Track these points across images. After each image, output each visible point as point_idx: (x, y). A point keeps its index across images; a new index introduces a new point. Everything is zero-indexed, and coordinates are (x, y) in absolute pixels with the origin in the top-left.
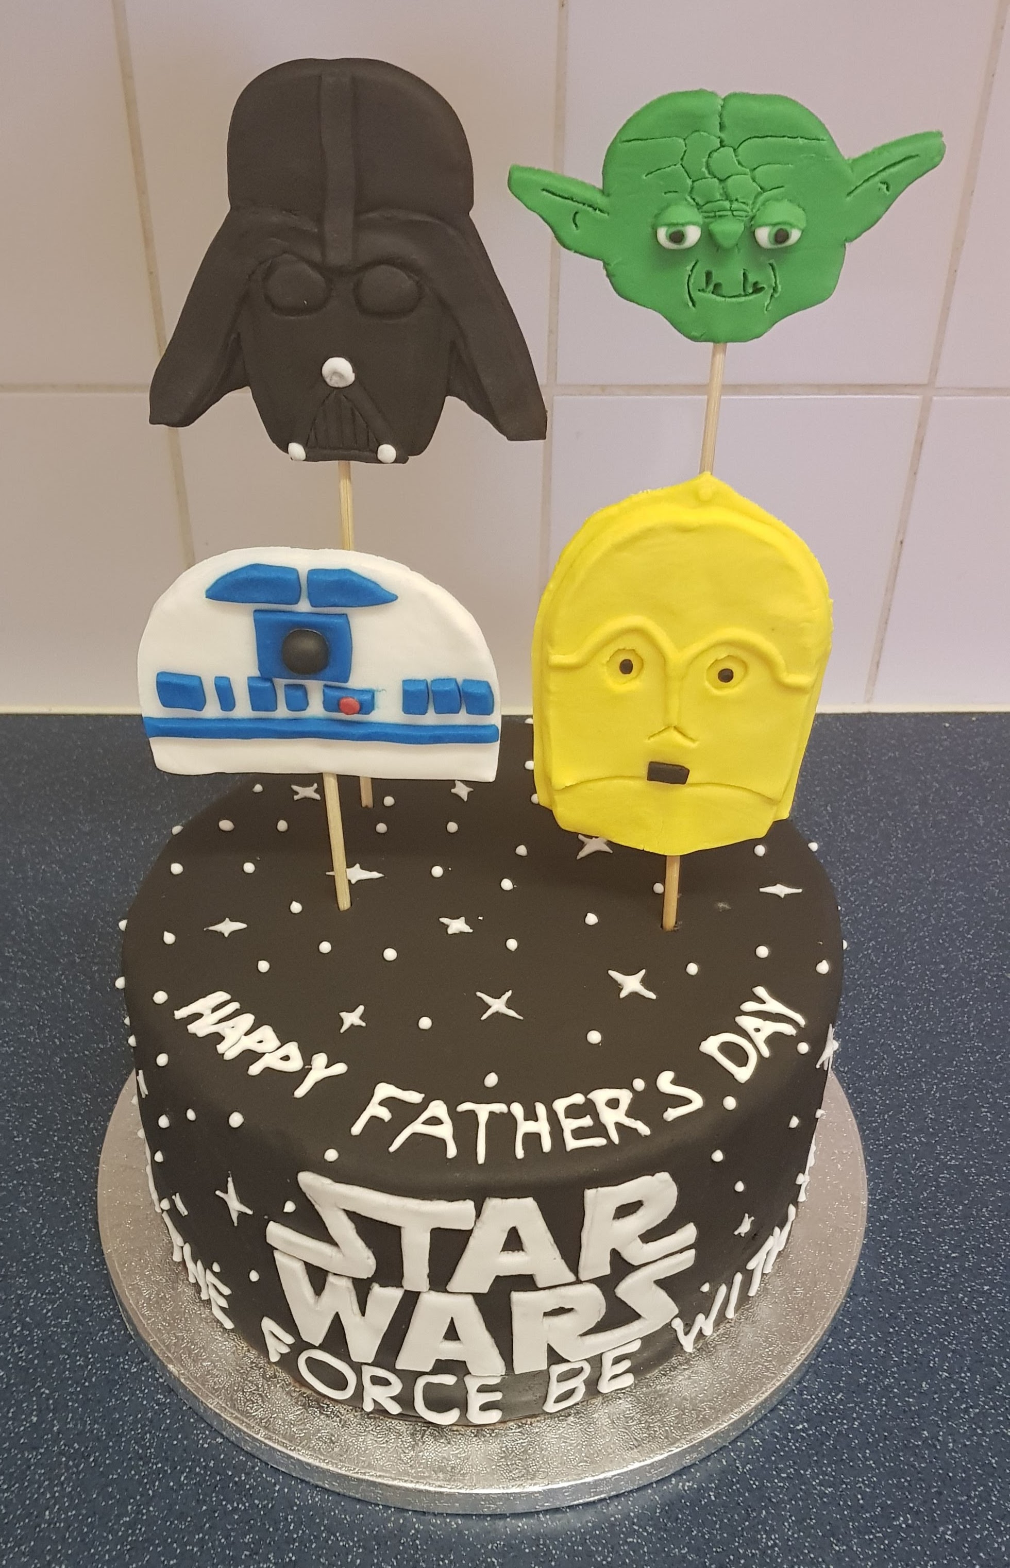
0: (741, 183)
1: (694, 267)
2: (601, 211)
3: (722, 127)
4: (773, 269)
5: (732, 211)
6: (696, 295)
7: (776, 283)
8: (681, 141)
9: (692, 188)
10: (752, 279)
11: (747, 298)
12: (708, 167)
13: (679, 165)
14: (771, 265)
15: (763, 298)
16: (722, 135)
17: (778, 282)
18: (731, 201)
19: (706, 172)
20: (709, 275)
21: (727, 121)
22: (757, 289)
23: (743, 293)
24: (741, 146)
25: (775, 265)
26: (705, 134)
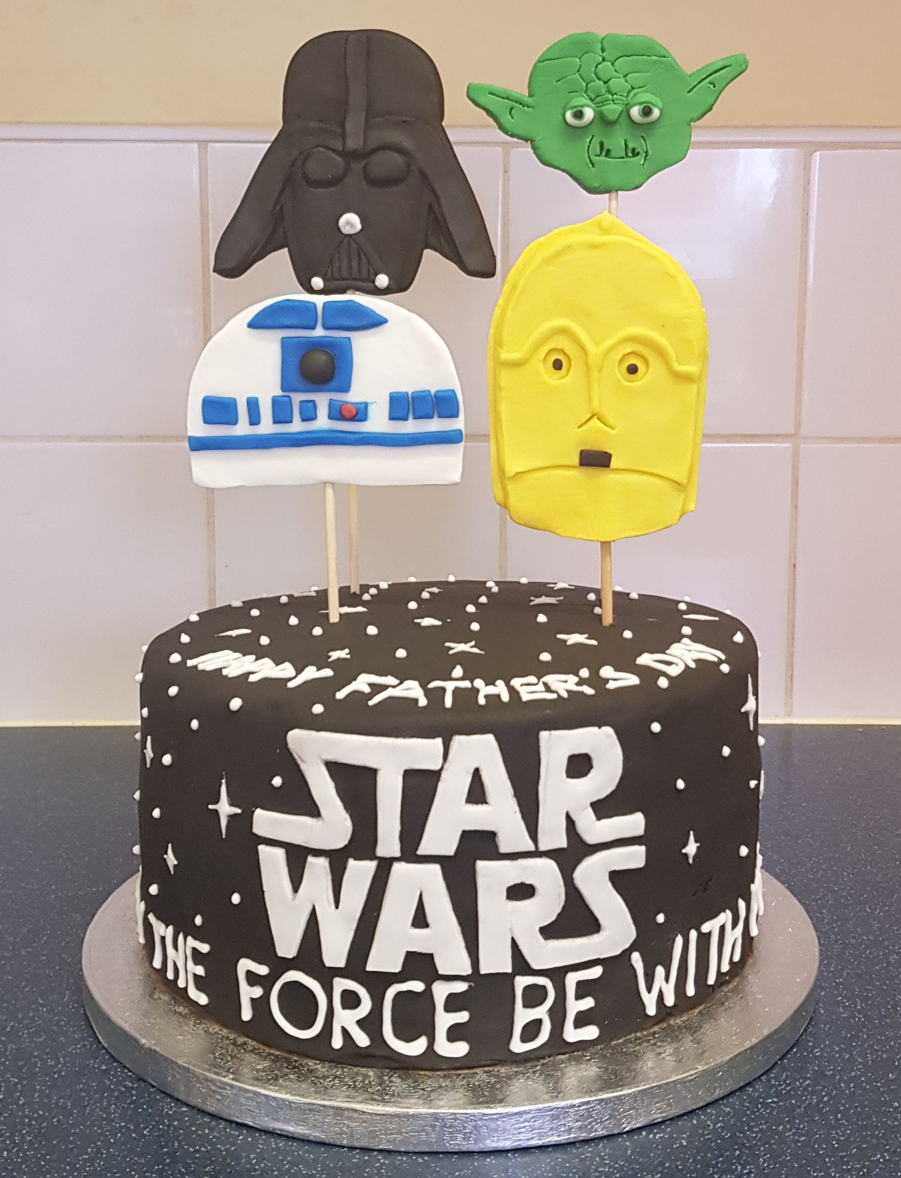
0: (617, 83)
1: (591, 140)
2: (528, 107)
3: (603, 50)
4: (645, 140)
5: (613, 101)
6: (594, 158)
7: (647, 148)
8: (577, 59)
9: (587, 89)
10: (631, 145)
11: (628, 159)
12: (596, 74)
13: (577, 74)
14: (642, 137)
15: (640, 159)
16: (604, 54)
17: (648, 147)
18: (613, 95)
19: (594, 77)
20: (602, 145)
21: (606, 45)
22: (635, 154)
23: (625, 156)
24: (617, 61)
25: (645, 136)
26: (592, 54)
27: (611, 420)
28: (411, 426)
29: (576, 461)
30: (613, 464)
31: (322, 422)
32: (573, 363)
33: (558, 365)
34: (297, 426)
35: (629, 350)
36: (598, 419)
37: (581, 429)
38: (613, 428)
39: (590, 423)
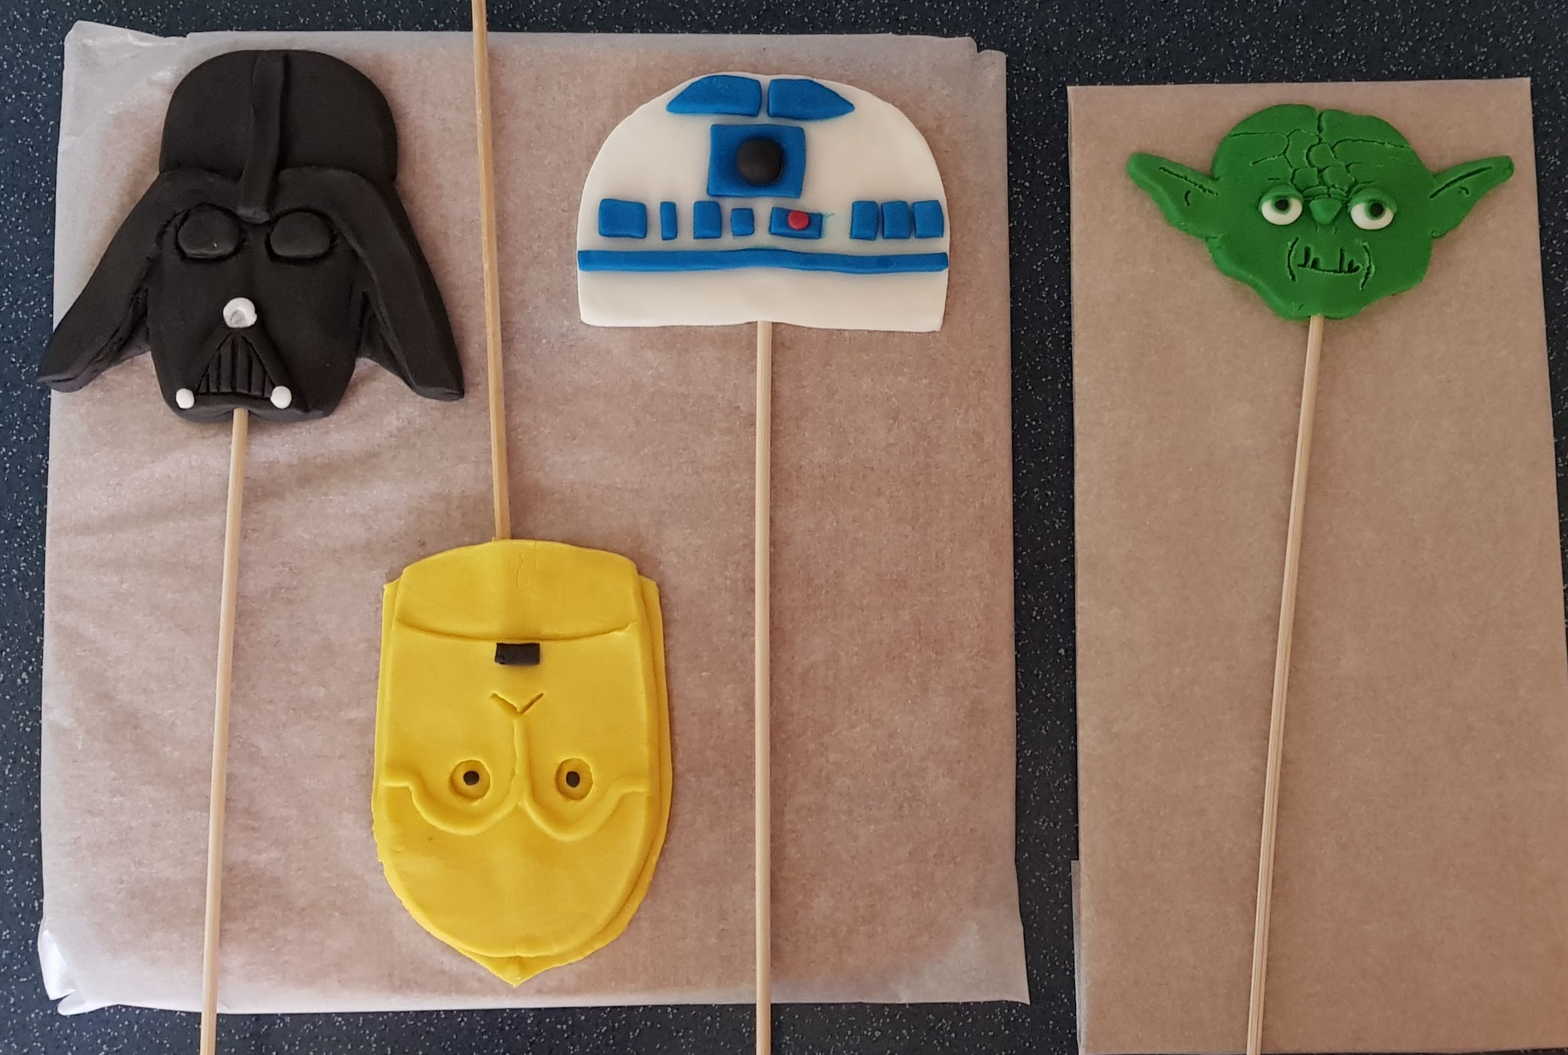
1: (1294, 244)
2: (1210, 191)
3: (1320, 128)
4: (1367, 252)
5: (1330, 195)
7: (1369, 263)
8: (1285, 136)
9: (1293, 175)
13: (1282, 156)
16: (1321, 135)
18: (1328, 187)
19: (1306, 162)
20: (1307, 252)
21: (1324, 125)
22: (1353, 268)
23: (1338, 269)
27: (496, 707)
28: (881, 247)
29: (544, 646)
30: (491, 649)
31: (762, 237)
32: (553, 782)
33: (573, 778)
34: (728, 241)
35: (476, 804)
36: (515, 708)
37: (539, 693)
38: (495, 696)
39: (527, 702)
